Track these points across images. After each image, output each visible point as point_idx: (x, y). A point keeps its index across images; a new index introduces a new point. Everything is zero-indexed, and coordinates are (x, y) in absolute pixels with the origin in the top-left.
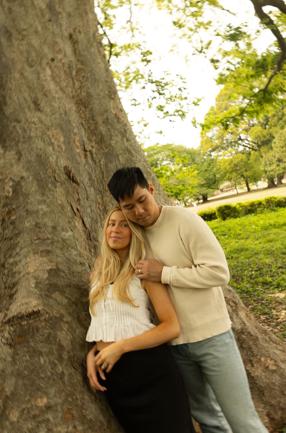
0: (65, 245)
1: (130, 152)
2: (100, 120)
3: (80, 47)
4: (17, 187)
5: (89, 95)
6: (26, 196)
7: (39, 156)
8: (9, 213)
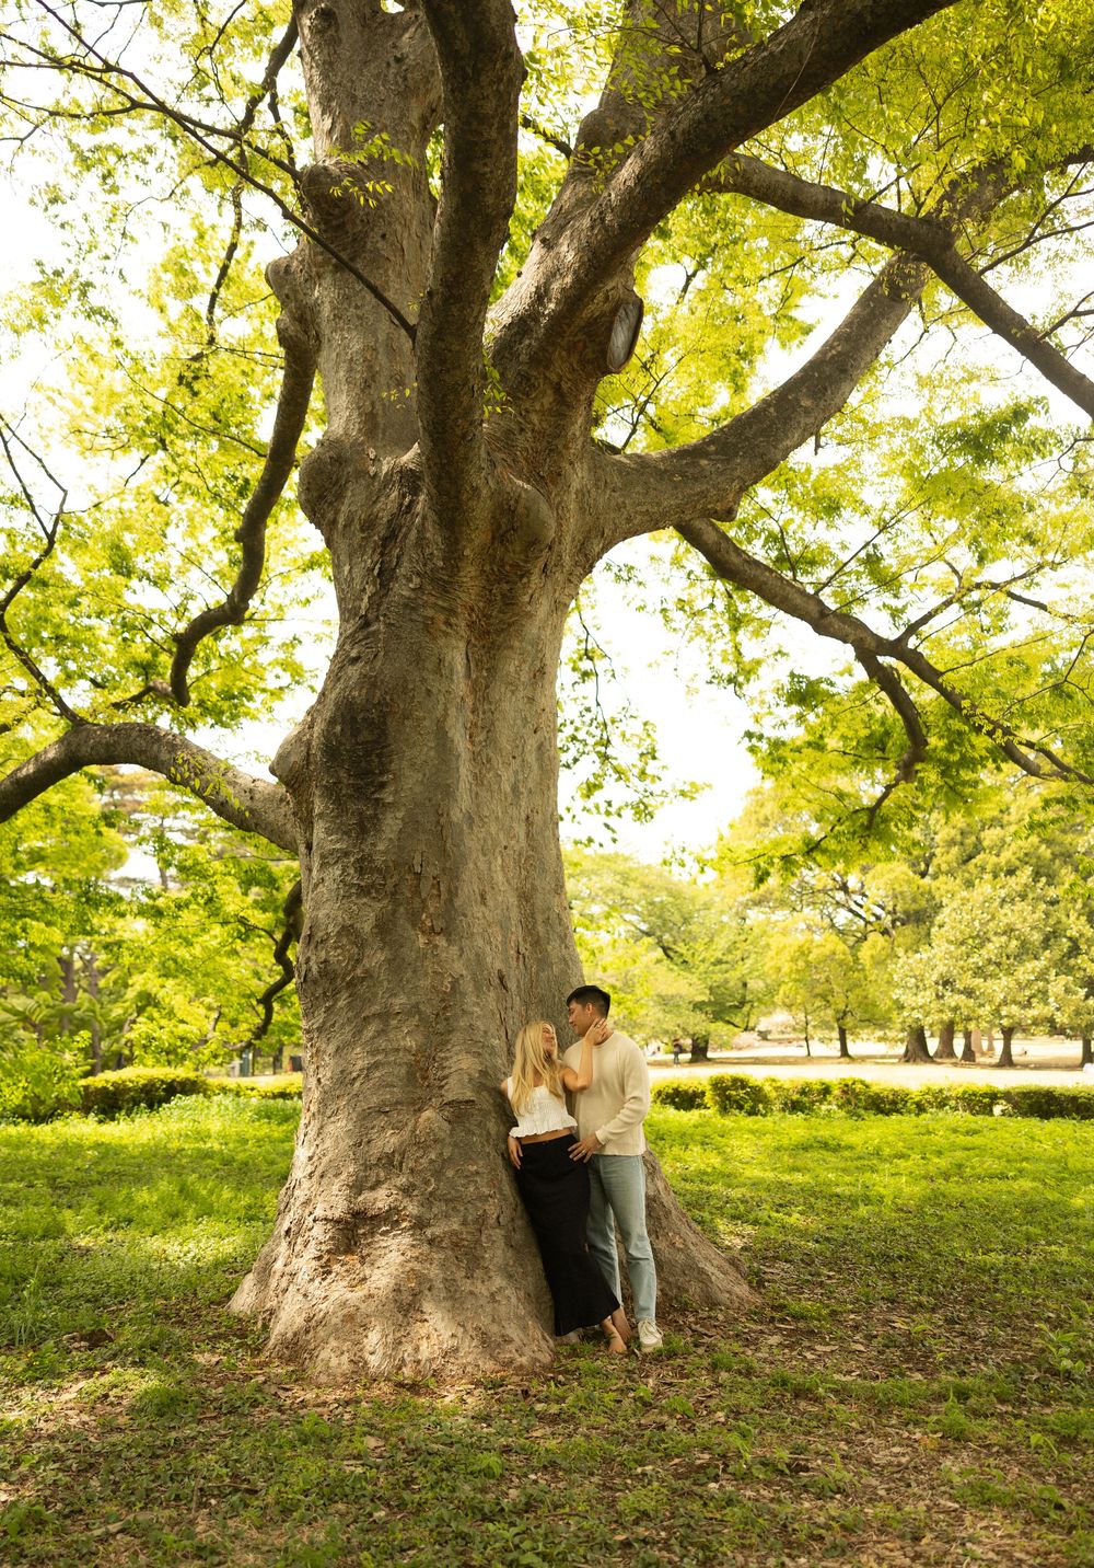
0: (493, 1052)
1: (567, 964)
2: (540, 918)
3: (534, 830)
4: (455, 983)
5: (534, 888)
6: (463, 995)
7: (477, 955)
8: (445, 1008)
